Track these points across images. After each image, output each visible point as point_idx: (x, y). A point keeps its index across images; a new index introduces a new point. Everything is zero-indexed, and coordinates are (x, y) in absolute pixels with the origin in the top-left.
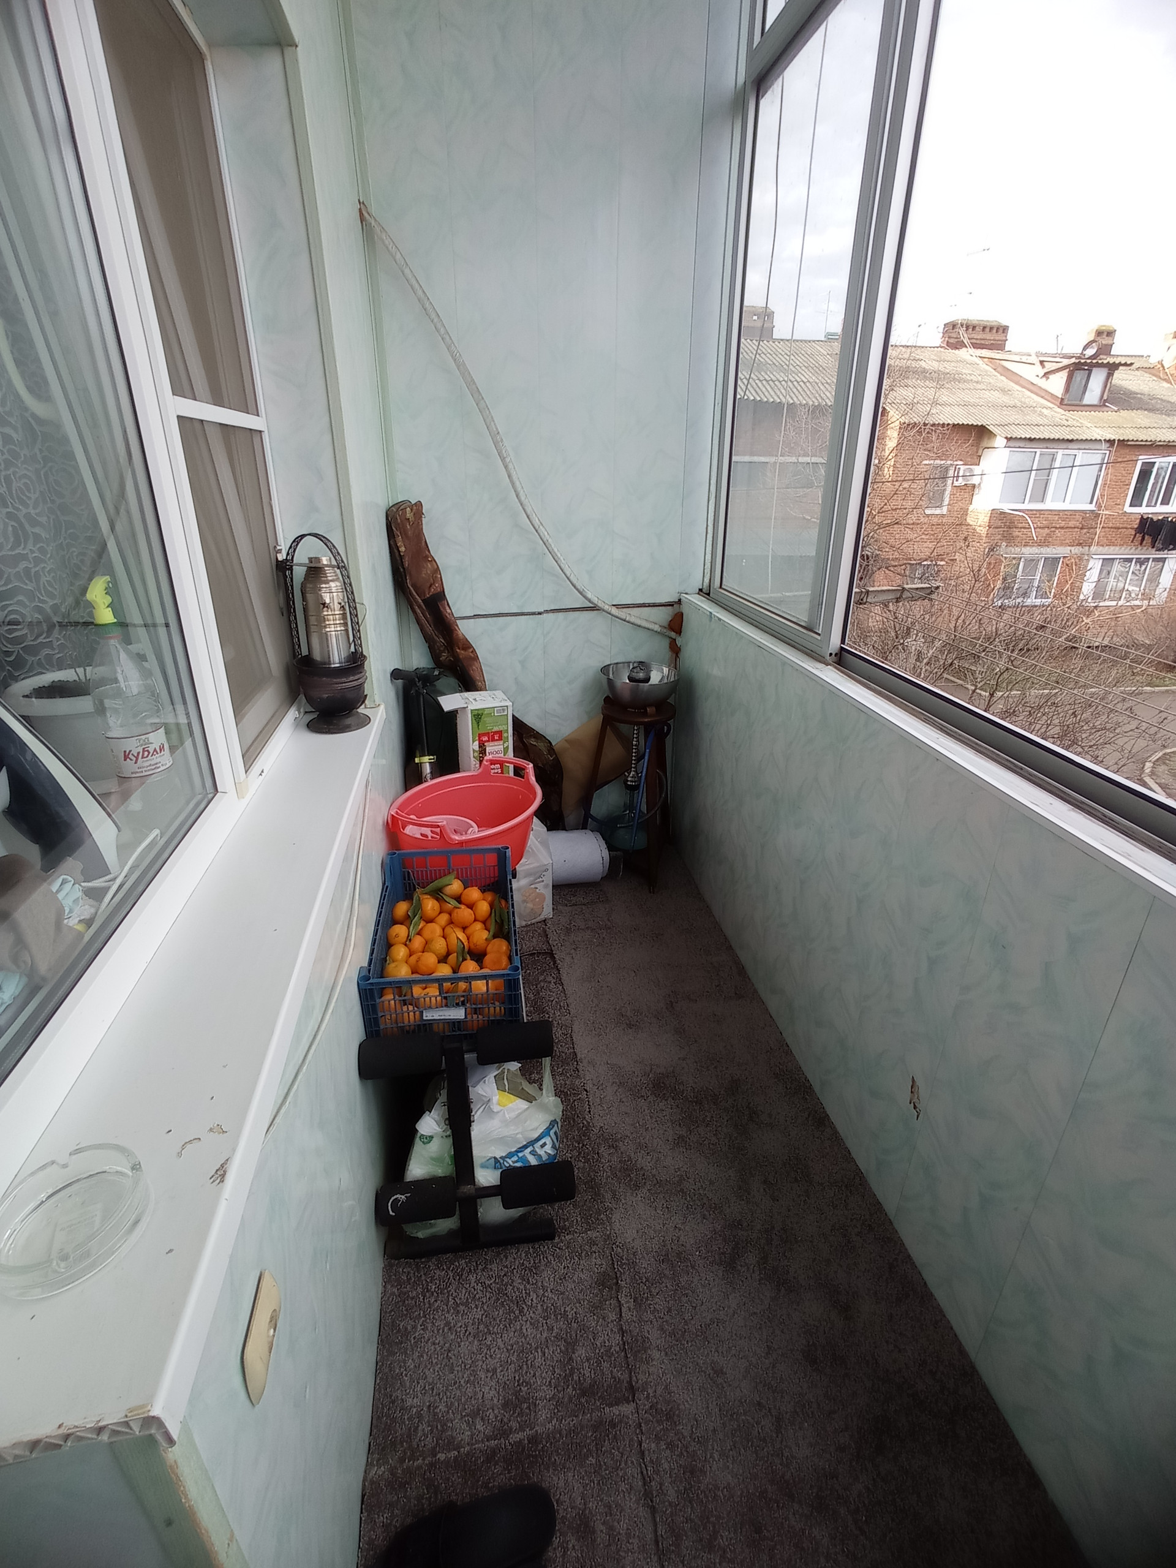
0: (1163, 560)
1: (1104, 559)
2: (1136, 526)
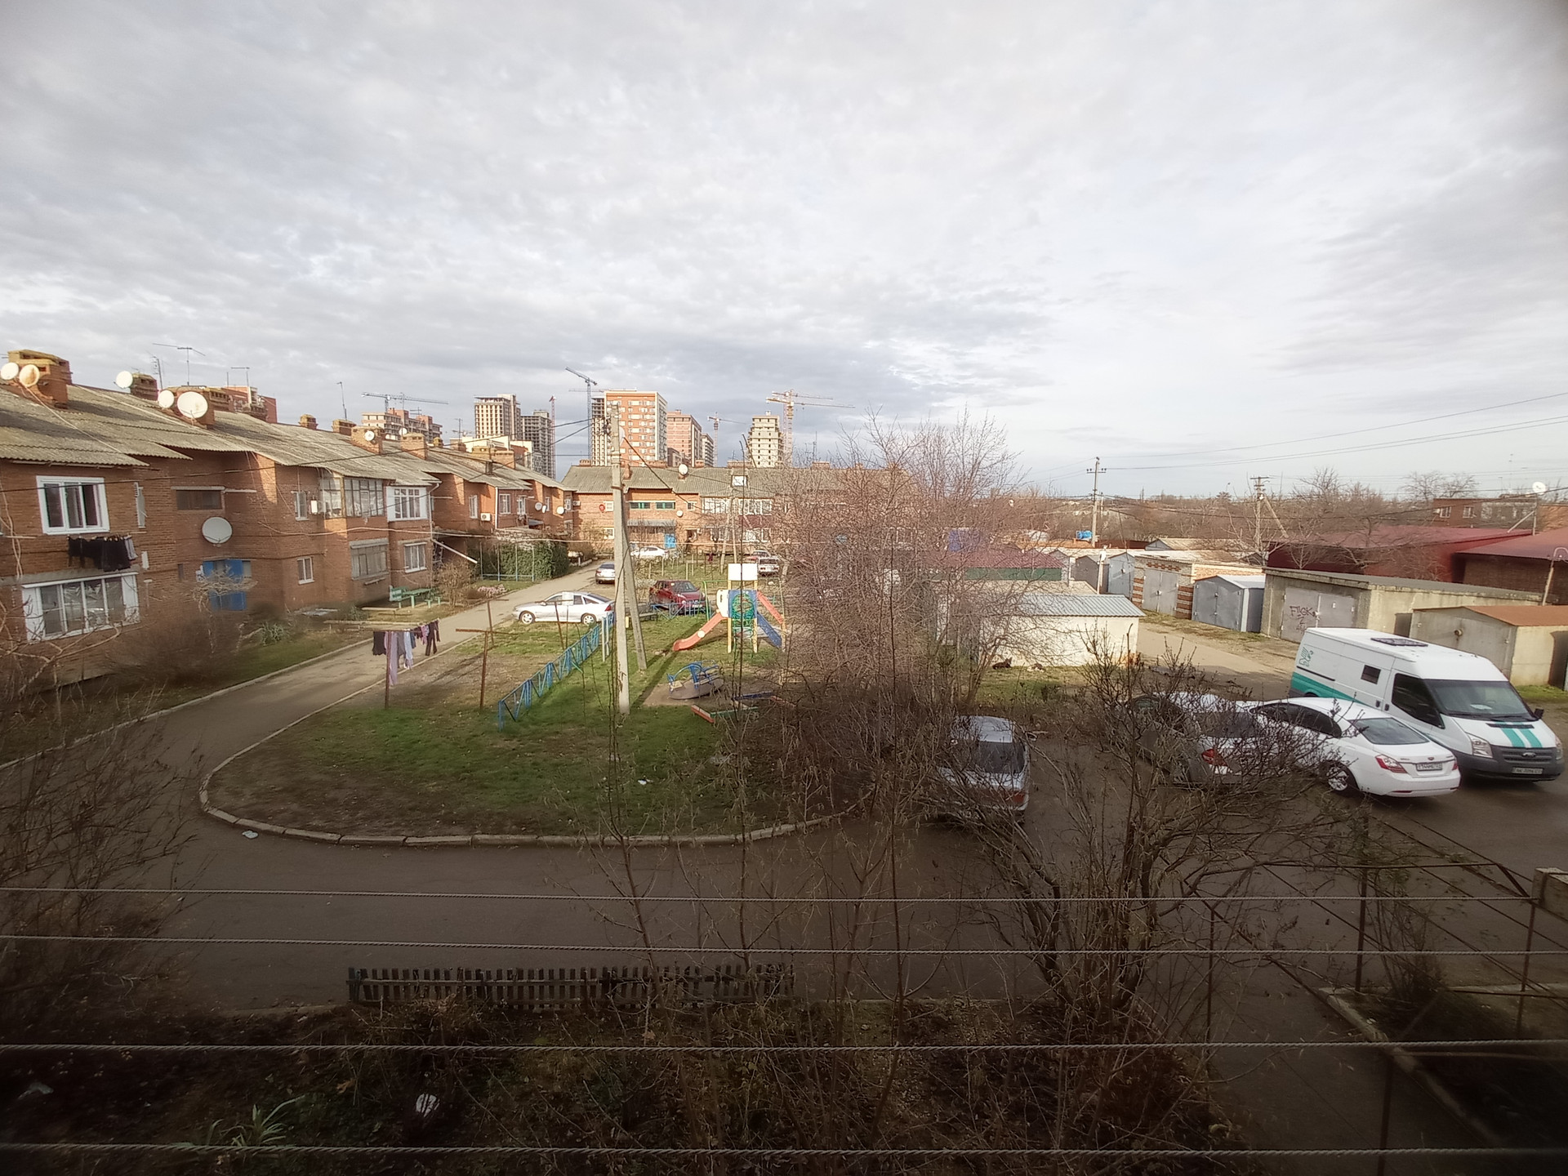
0: (119, 579)
1: (41, 588)
2: (67, 549)
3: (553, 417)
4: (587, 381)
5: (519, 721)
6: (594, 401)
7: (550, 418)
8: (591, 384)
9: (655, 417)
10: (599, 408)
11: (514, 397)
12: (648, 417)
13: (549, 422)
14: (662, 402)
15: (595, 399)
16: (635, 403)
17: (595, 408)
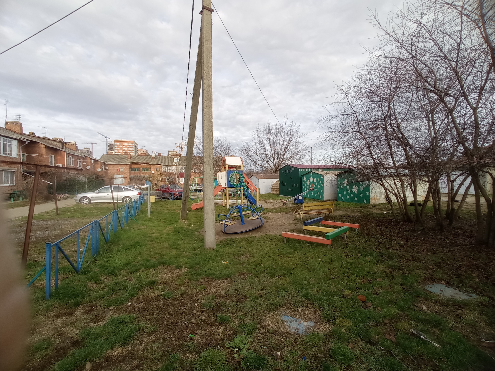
3: (92, 150)
4: (106, 137)
5: (85, 272)
6: (109, 145)
7: (91, 151)
8: (108, 139)
9: (134, 149)
10: (111, 147)
11: (75, 142)
12: (131, 149)
13: (90, 152)
14: (136, 144)
15: (109, 144)
16: (125, 144)
17: (109, 147)
